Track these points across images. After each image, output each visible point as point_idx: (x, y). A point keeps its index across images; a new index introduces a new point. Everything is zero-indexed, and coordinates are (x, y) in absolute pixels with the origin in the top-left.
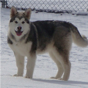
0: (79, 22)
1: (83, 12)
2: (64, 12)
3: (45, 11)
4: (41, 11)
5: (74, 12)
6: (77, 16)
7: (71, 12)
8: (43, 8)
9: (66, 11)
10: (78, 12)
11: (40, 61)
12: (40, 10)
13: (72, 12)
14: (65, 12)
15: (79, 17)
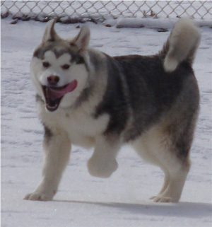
0: (123, 44)
1: (132, 19)
2: (85, 19)
3: (36, 19)
4: (26, 18)
5: (110, 21)
6: (118, 30)
7: (102, 20)
8: (31, 10)
9: (90, 17)
10: (120, 20)
11: (30, 144)
12: (24, 15)
13: (105, 19)
14: (88, 21)
15: (124, 33)
